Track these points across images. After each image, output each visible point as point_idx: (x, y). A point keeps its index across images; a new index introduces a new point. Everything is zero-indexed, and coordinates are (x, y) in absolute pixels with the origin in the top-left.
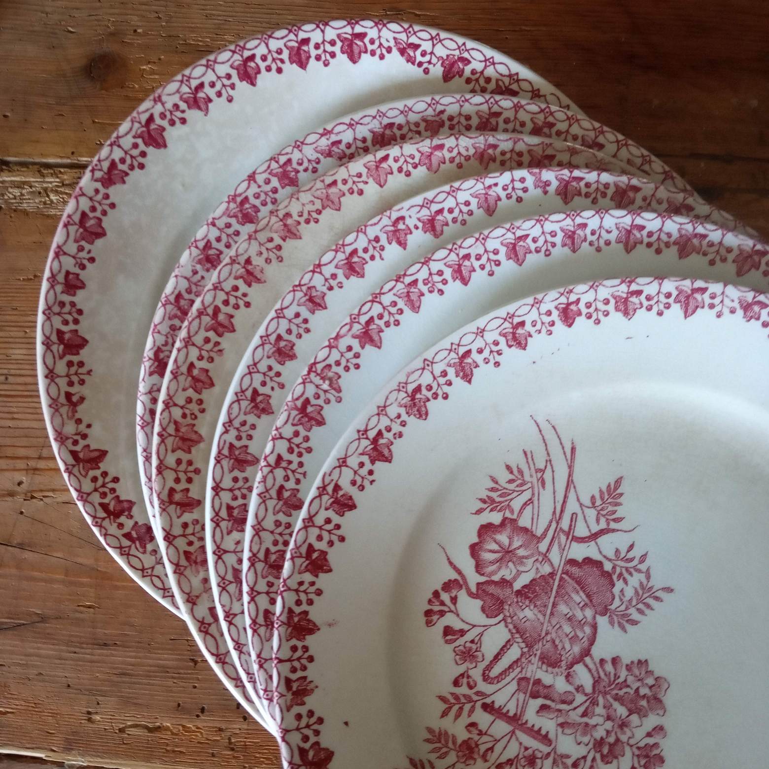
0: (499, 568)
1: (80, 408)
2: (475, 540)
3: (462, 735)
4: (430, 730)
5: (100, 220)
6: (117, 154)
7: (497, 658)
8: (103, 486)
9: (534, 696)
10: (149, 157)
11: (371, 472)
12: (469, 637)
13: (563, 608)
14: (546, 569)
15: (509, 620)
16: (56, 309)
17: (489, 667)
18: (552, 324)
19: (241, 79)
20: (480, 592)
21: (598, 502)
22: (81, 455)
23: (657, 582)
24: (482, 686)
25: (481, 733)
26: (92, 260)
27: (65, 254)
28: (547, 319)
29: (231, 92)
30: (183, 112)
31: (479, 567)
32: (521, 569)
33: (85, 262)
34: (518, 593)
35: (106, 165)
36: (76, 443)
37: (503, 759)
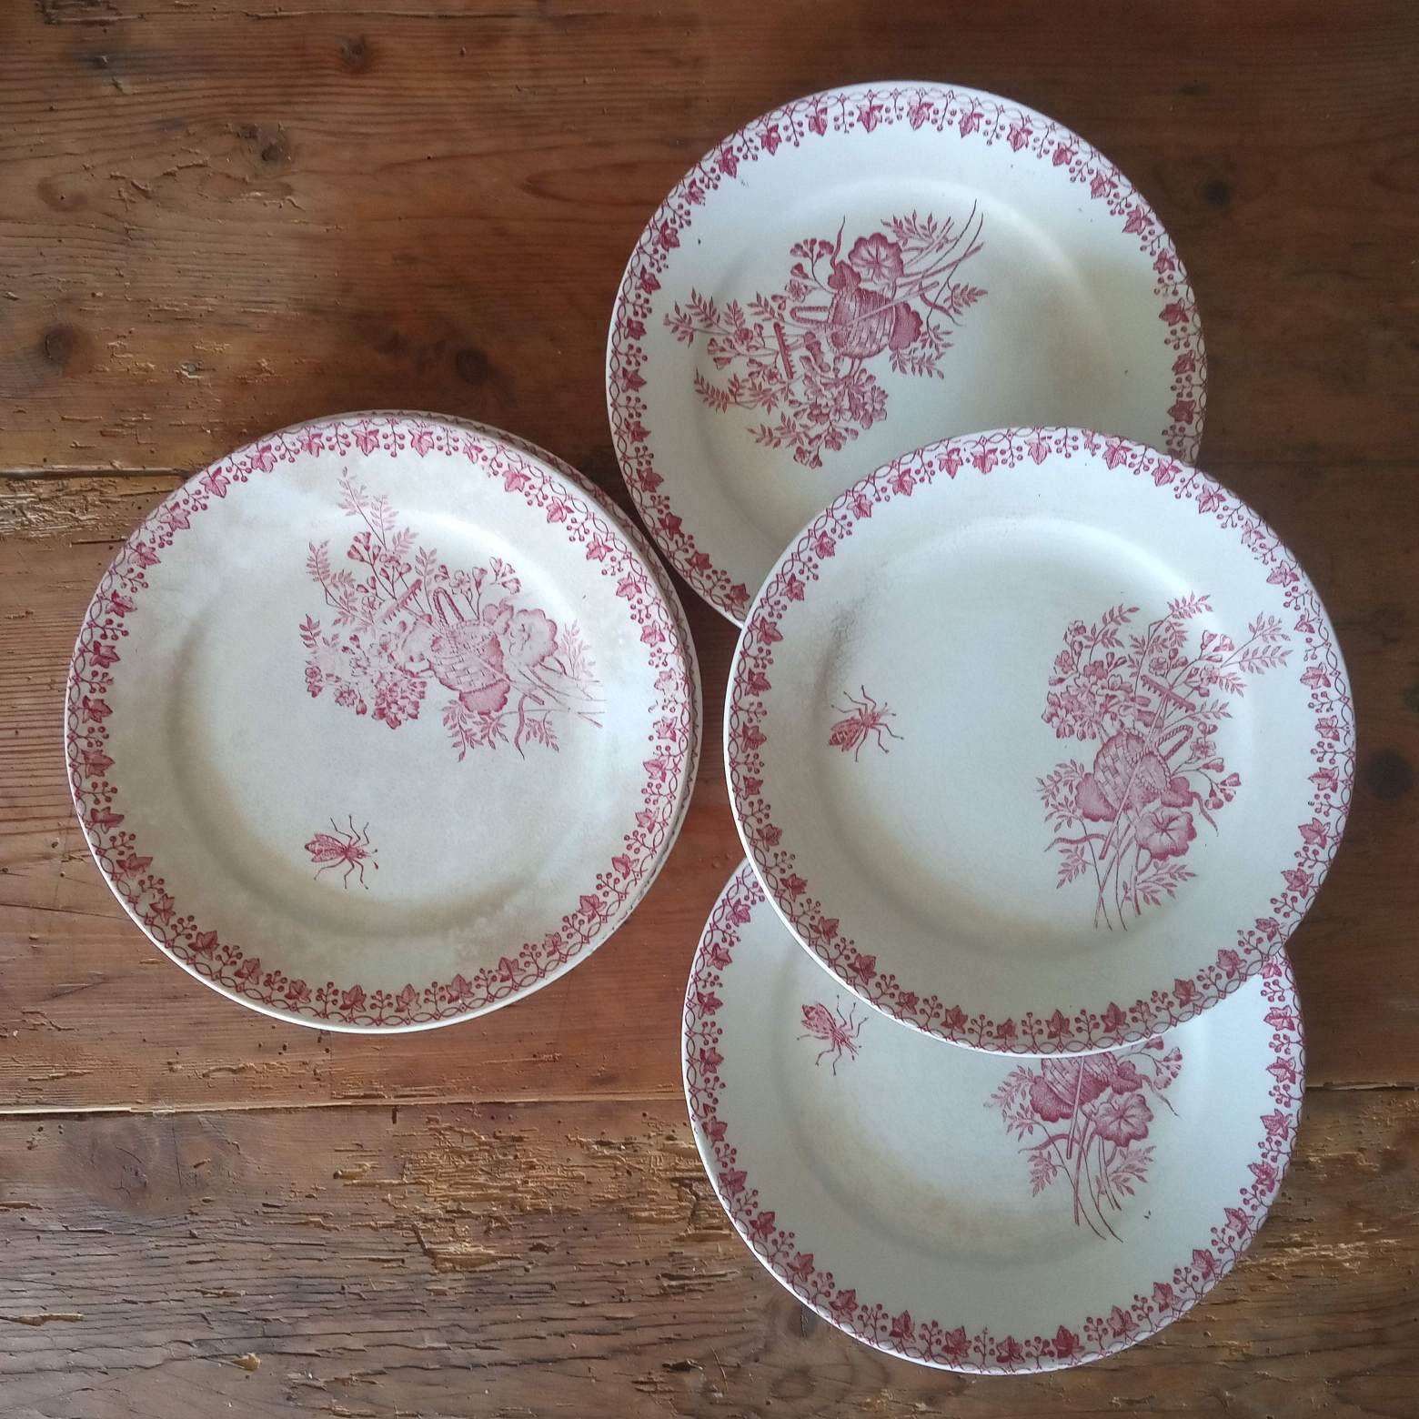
0: (863, 266)
2: (868, 237)
3: (749, 325)
4: (735, 304)
7: (810, 309)
9: (809, 348)
11: (852, 125)
12: (807, 282)
13: (874, 323)
14: (888, 294)
15: (838, 298)
17: (801, 309)
18: (1047, 152)
20: (839, 267)
21: (958, 291)
23: (939, 365)
24: (786, 314)
25: (760, 335)
28: (1046, 145)
31: (852, 254)
32: (875, 278)
34: (859, 290)
37: (758, 359)
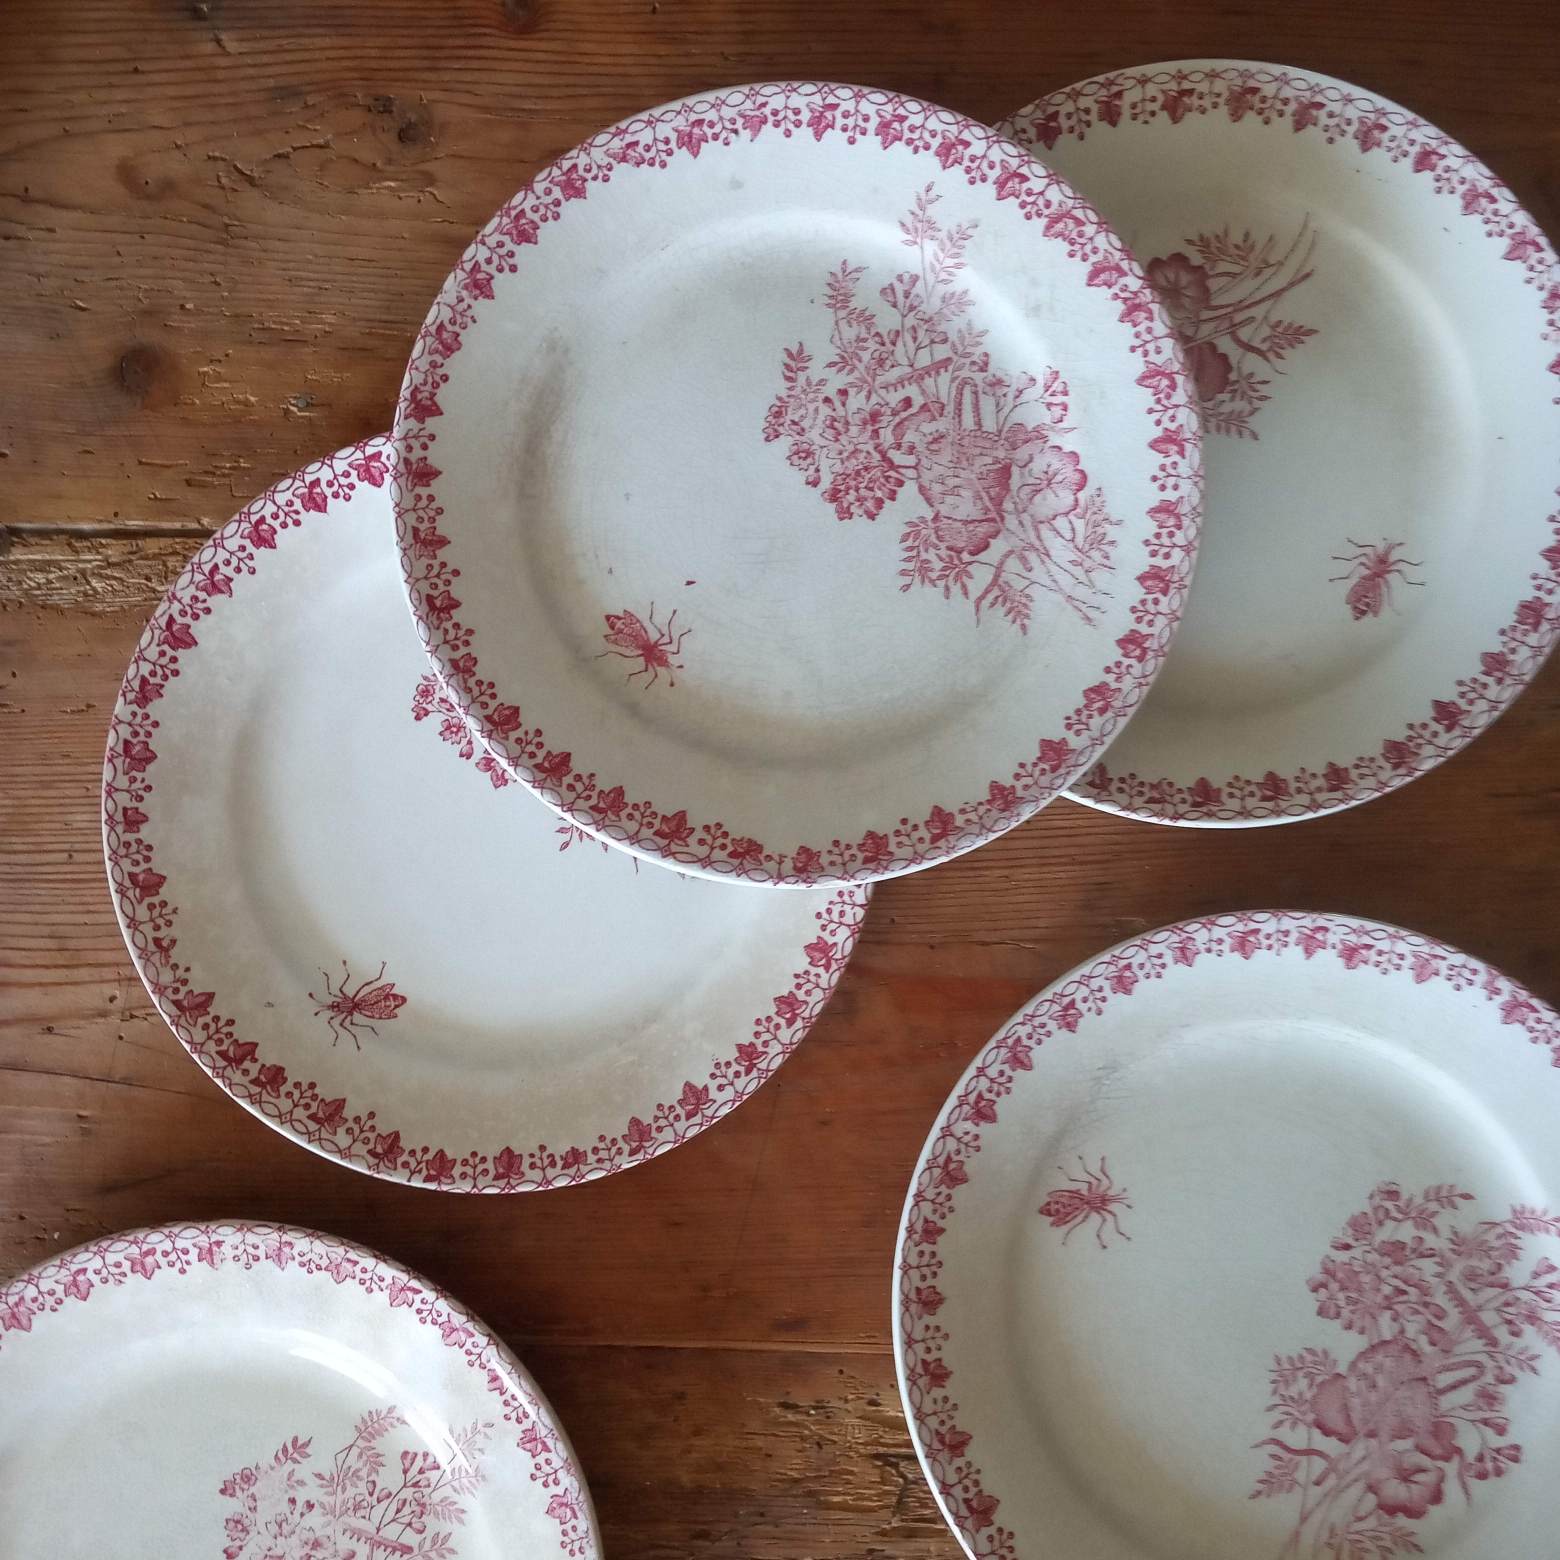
1: (173, 952)
5: (146, 743)
6: (145, 669)
8: (218, 1031)
10: (181, 661)
16: (122, 851)
19: (257, 546)
22: (185, 1003)
26: (149, 788)
27: (117, 790)
29: (251, 563)
30: (204, 601)
33: (140, 792)
35: (136, 684)
36: (176, 991)
